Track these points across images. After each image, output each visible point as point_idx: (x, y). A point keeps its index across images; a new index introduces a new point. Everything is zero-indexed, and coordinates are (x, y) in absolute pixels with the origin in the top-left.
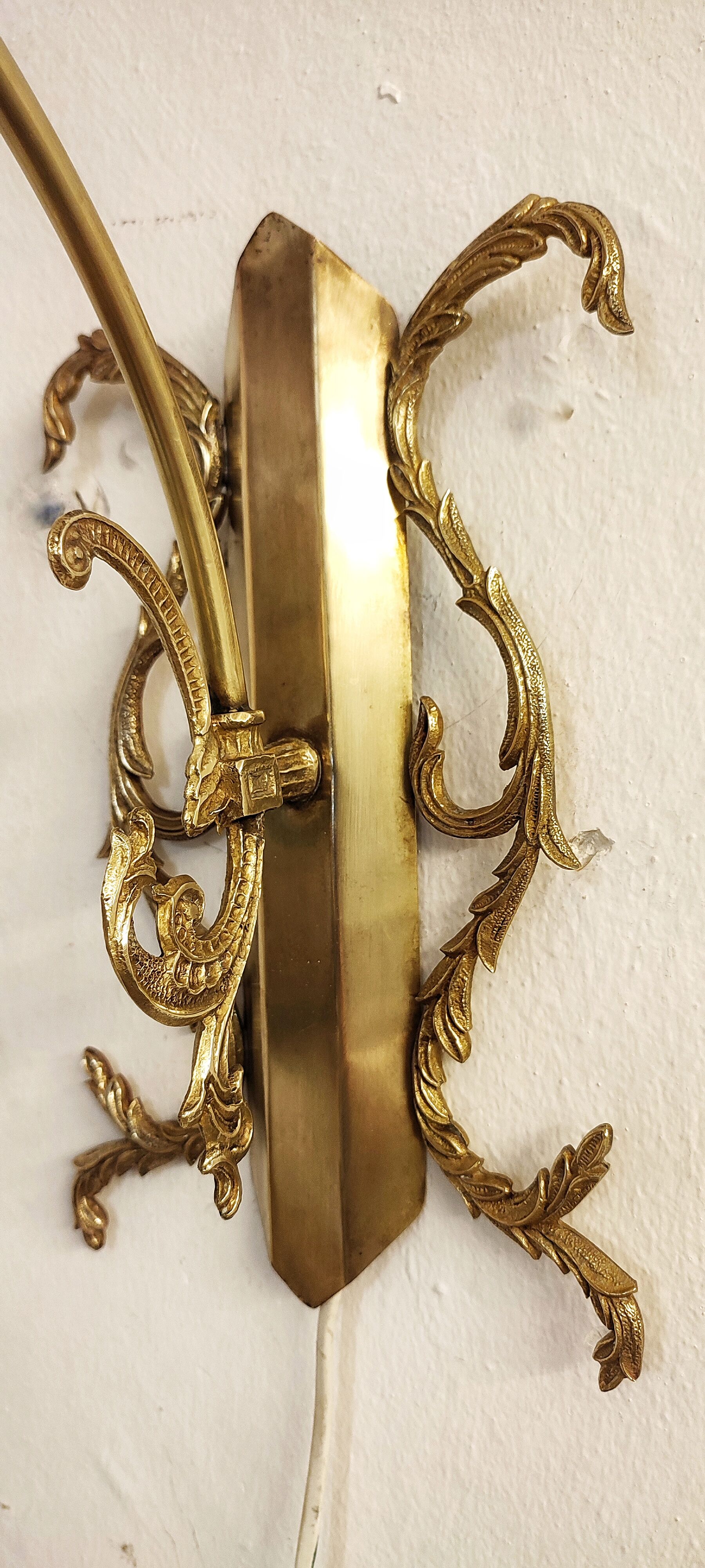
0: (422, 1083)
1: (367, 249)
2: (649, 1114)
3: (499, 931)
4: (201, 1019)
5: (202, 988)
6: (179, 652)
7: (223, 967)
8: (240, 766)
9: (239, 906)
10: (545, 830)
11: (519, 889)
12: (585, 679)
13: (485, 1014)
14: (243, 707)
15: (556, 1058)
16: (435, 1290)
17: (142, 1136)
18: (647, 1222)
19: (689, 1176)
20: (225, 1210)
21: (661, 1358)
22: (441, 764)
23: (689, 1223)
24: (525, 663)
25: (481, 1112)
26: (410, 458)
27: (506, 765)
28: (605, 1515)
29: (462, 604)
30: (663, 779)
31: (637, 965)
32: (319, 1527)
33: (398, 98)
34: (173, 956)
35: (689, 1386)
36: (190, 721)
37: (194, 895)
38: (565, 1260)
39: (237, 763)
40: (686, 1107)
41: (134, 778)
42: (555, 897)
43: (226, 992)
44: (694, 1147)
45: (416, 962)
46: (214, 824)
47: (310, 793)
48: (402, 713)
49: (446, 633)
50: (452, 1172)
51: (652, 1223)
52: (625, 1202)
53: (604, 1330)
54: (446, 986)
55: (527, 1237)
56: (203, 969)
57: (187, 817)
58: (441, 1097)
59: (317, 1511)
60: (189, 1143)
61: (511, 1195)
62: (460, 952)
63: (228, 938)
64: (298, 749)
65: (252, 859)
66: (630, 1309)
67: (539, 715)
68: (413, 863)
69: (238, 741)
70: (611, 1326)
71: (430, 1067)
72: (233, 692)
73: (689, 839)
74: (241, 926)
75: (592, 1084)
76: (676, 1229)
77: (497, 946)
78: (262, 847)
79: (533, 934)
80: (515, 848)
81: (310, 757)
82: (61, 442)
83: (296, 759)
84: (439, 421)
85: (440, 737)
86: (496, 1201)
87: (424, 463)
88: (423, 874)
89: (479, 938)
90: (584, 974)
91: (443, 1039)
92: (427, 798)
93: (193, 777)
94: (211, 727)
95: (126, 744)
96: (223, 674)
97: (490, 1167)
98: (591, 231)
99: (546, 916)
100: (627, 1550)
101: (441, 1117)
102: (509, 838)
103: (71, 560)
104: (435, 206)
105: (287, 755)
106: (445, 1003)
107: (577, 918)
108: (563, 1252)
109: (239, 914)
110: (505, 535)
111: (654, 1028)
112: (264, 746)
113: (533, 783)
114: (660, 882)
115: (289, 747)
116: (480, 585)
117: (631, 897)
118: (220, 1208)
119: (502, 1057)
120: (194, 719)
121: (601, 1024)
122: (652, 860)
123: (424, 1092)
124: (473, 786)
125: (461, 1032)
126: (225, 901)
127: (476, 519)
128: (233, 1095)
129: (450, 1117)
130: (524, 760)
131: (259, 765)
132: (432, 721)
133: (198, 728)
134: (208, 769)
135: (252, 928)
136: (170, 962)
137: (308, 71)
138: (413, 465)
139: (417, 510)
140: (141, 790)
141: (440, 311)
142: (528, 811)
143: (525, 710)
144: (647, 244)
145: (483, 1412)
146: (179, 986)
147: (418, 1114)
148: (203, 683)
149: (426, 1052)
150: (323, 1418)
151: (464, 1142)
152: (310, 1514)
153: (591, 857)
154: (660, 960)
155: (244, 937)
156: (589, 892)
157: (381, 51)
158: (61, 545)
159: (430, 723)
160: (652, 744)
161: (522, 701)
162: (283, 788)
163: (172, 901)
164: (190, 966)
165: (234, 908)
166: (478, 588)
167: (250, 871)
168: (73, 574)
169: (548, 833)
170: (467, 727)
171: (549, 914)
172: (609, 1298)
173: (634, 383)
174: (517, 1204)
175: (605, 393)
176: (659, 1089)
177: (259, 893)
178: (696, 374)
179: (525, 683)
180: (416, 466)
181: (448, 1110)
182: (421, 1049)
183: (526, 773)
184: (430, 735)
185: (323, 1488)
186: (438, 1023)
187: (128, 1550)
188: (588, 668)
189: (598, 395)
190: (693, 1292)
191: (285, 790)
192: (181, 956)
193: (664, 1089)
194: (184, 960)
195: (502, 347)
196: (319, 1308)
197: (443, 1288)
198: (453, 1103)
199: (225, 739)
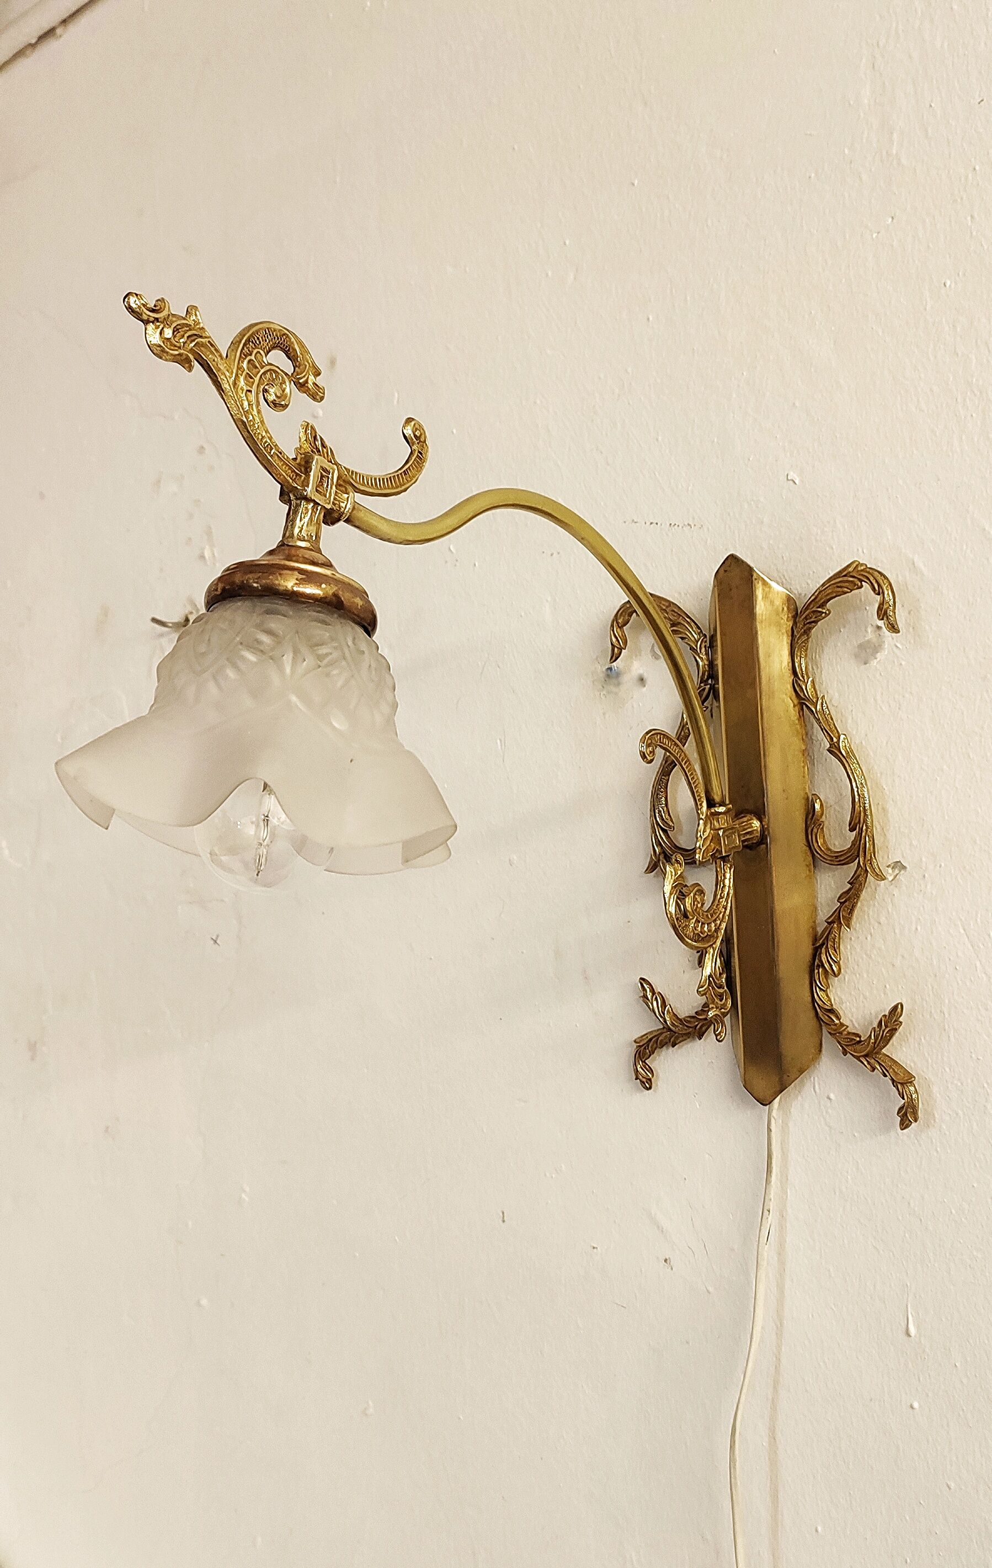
0: (818, 989)
1: (783, 558)
2: (926, 1001)
3: (851, 912)
4: (706, 948)
5: (706, 934)
6: (692, 783)
7: (715, 925)
8: (721, 833)
9: (722, 898)
10: (869, 862)
11: (860, 890)
12: (892, 786)
13: (849, 954)
14: (722, 804)
16: (829, 1098)
17: (673, 1024)
18: (926, 1054)
19: (945, 1030)
20: (718, 1037)
21: (935, 1121)
22: (823, 828)
23: (946, 1054)
24: (858, 782)
25: (848, 1004)
26: (803, 677)
27: (852, 830)
28: (912, 1205)
29: (828, 750)
30: (928, 837)
32: (771, 1219)
33: (797, 482)
34: (693, 919)
35: (947, 1133)
36: (698, 812)
37: (702, 892)
38: (884, 1071)
39: (719, 832)
40: (942, 996)
41: (664, 831)
42: (881, 894)
43: (717, 937)
44: (946, 1016)
45: (814, 928)
46: (709, 860)
47: (757, 842)
48: (803, 801)
49: (826, 760)
50: (832, 1032)
51: (929, 1054)
52: (916, 1046)
54: (827, 938)
55: (867, 1061)
56: (706, 926)
57: (697, 857)
58: (827, 996)
59: (769, 1211)
60: (698, 1027)
61: (860, 1042)
62: (833, 922)
63: (717, 912)
64: (750, 820)
65: (728, 875)
66: (912, 1089)
67: (865, 807)
68: (811, 878)
69: (720, 820)
71: (821, 980)
72: (717, 798)
73: (940, 866)
74: (723, 907)
75: (900, 987)
76: (940, 1057)
77: (850, 918)
78: (732, 870)
79: (871, 913)
81: (756, 824)
82: (621, 649)
83: (749, 826)
84: (821, 652)
85: (822, 814)
86: (855, 1044)
87: (810, 679)
88: (817, 883)
89: (841, 914)
91: (827, 966)
92: (816, 845)
93: (699, 838)
94: (707, 814)
95: (660, 811)
96: (712, 789)
97: (850, 1030)
99: (876, 903)
100: (923, 1220)
101: (828, 1006)
103: (649, 753)
104: (816, 540)
105: (744, 824)
106: (827, 947)
107: (891, 905)
108: (883, 1066)
109: (722, 902)
110: (853, 712)
111: (927, 958)
112: (732, 819)
114: (928, 887)
115: (745, 819)
116: (836, 742)
117: (915, 894)
118: (716, 1036)
119: (858, 975)
120: (699, 812)
122: (924, 876)
123: (818, 993)
124: (841, 839)
125: (836, 962)
126: (715, 895)
127: (840, 703)
128: (721, 985)
129: (832, 1005)
131: (730, 831)
132: (817, 806)
133: (701, 816)
134: (706, 834)
135: (729, 908)
136: (691, 921)
137: (751, 459)
138: (804, 680)
139: (807, 703)
140: (668, 837)
141: (814, 609)
142: (861, 853)
143: (858, 805)
144: (917, 575)
145: (853, 1158)
146: (696, 932)
147: (816, 1004)
148: (703, 795)
149: (819, 972)
150: (771, 1163)
151: (839, 1019)
153: (897, 874)
154: (929, 925)
155: (725, 912)
156: (896, 892)
157: (788, 454)
158: (645, 747)
159: (816, 808)
160: (923, 820)
161: (857, 800)
162: (742, 841)
163: (692, 894)
164: (700, 923)
165: (720, 899)
166: (836, 744)
167: (727, 882)
168: (649, 758)
169: (871, 863)
170: (837, 808)
173: (912, 641)
174: (862, 1045)
175: (899, 645)
176: (930, 987)
177: (732, 892)
178: (940, 640)
179: (858, 791)
180: (806, 681)
181: (831, 1002)
182: (816, 971)
183: (860, 833)
184: (816, 813)
185: (772, 1200)
186: (824, 957)
187: (668, 1261)
188: (894, 781)
189: (897, 647)
190: (948, 1087)
191: (743, 841)
192: (697, 919)
193: (933, 987)
194: (698, 921)
195: (851, 617)
196: (768, 1106)
197: (832, 1096)
198: (834, 999)
199: (713, 820)
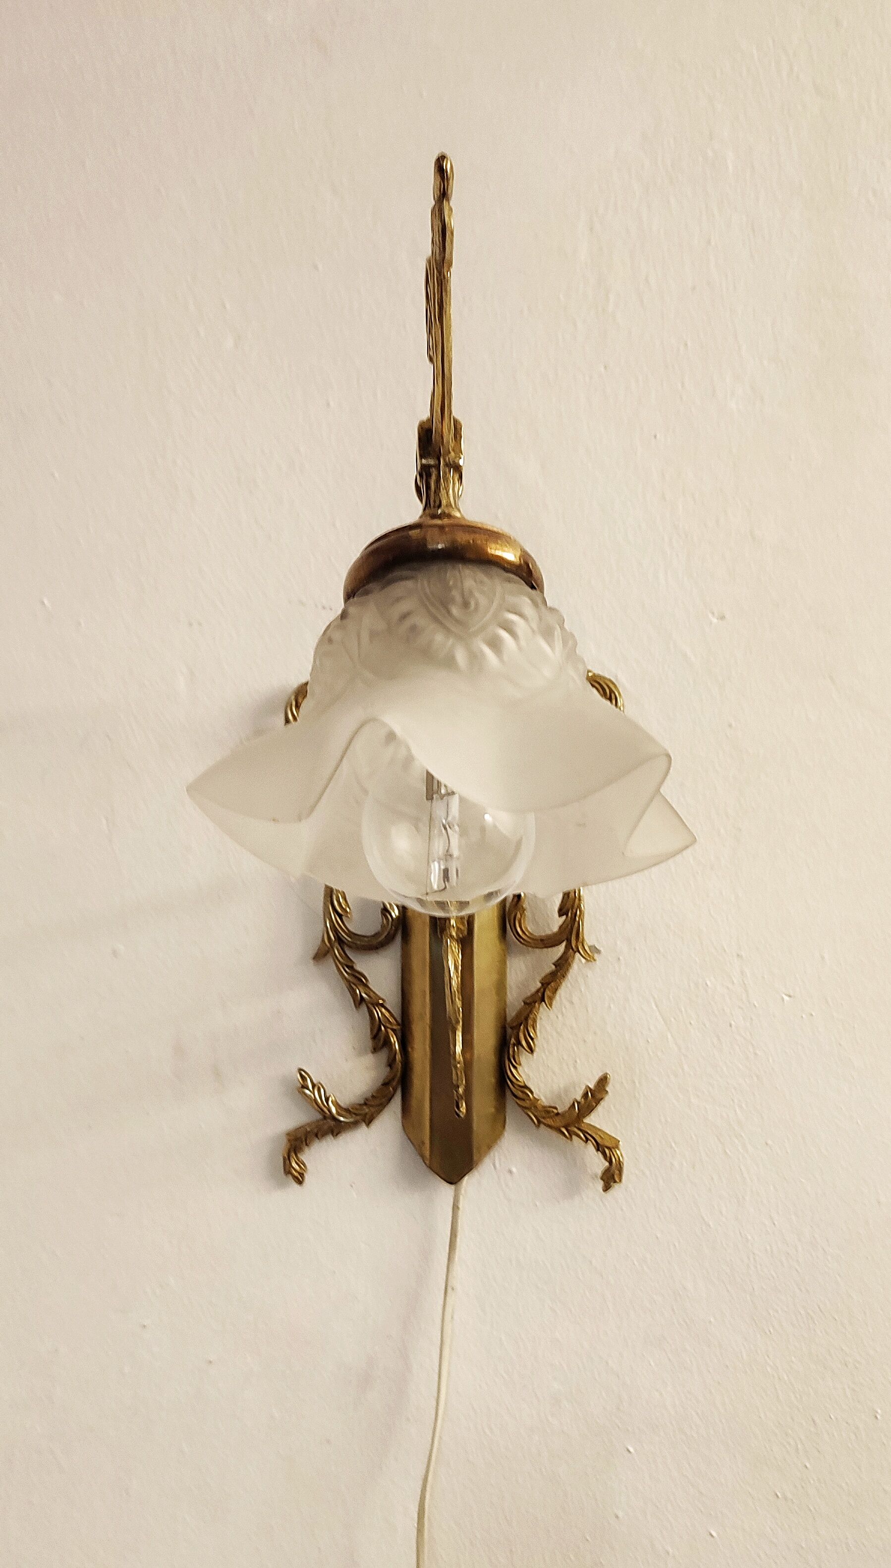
15: (574, 1051)
31: (612, 1006)
53: (607, 1164)
70: (611, 1162)
80: (565, 953)
90: (587, 1010)
98: (611, 691)
102: (562, 948)
113: (576, 923)
121: (595, 1033)
130: (571, 914)
152: (449, 1289)
171: (571, 984)
172: (608, 1148)
